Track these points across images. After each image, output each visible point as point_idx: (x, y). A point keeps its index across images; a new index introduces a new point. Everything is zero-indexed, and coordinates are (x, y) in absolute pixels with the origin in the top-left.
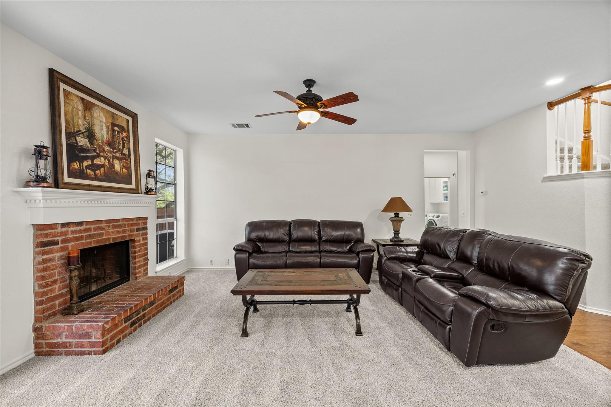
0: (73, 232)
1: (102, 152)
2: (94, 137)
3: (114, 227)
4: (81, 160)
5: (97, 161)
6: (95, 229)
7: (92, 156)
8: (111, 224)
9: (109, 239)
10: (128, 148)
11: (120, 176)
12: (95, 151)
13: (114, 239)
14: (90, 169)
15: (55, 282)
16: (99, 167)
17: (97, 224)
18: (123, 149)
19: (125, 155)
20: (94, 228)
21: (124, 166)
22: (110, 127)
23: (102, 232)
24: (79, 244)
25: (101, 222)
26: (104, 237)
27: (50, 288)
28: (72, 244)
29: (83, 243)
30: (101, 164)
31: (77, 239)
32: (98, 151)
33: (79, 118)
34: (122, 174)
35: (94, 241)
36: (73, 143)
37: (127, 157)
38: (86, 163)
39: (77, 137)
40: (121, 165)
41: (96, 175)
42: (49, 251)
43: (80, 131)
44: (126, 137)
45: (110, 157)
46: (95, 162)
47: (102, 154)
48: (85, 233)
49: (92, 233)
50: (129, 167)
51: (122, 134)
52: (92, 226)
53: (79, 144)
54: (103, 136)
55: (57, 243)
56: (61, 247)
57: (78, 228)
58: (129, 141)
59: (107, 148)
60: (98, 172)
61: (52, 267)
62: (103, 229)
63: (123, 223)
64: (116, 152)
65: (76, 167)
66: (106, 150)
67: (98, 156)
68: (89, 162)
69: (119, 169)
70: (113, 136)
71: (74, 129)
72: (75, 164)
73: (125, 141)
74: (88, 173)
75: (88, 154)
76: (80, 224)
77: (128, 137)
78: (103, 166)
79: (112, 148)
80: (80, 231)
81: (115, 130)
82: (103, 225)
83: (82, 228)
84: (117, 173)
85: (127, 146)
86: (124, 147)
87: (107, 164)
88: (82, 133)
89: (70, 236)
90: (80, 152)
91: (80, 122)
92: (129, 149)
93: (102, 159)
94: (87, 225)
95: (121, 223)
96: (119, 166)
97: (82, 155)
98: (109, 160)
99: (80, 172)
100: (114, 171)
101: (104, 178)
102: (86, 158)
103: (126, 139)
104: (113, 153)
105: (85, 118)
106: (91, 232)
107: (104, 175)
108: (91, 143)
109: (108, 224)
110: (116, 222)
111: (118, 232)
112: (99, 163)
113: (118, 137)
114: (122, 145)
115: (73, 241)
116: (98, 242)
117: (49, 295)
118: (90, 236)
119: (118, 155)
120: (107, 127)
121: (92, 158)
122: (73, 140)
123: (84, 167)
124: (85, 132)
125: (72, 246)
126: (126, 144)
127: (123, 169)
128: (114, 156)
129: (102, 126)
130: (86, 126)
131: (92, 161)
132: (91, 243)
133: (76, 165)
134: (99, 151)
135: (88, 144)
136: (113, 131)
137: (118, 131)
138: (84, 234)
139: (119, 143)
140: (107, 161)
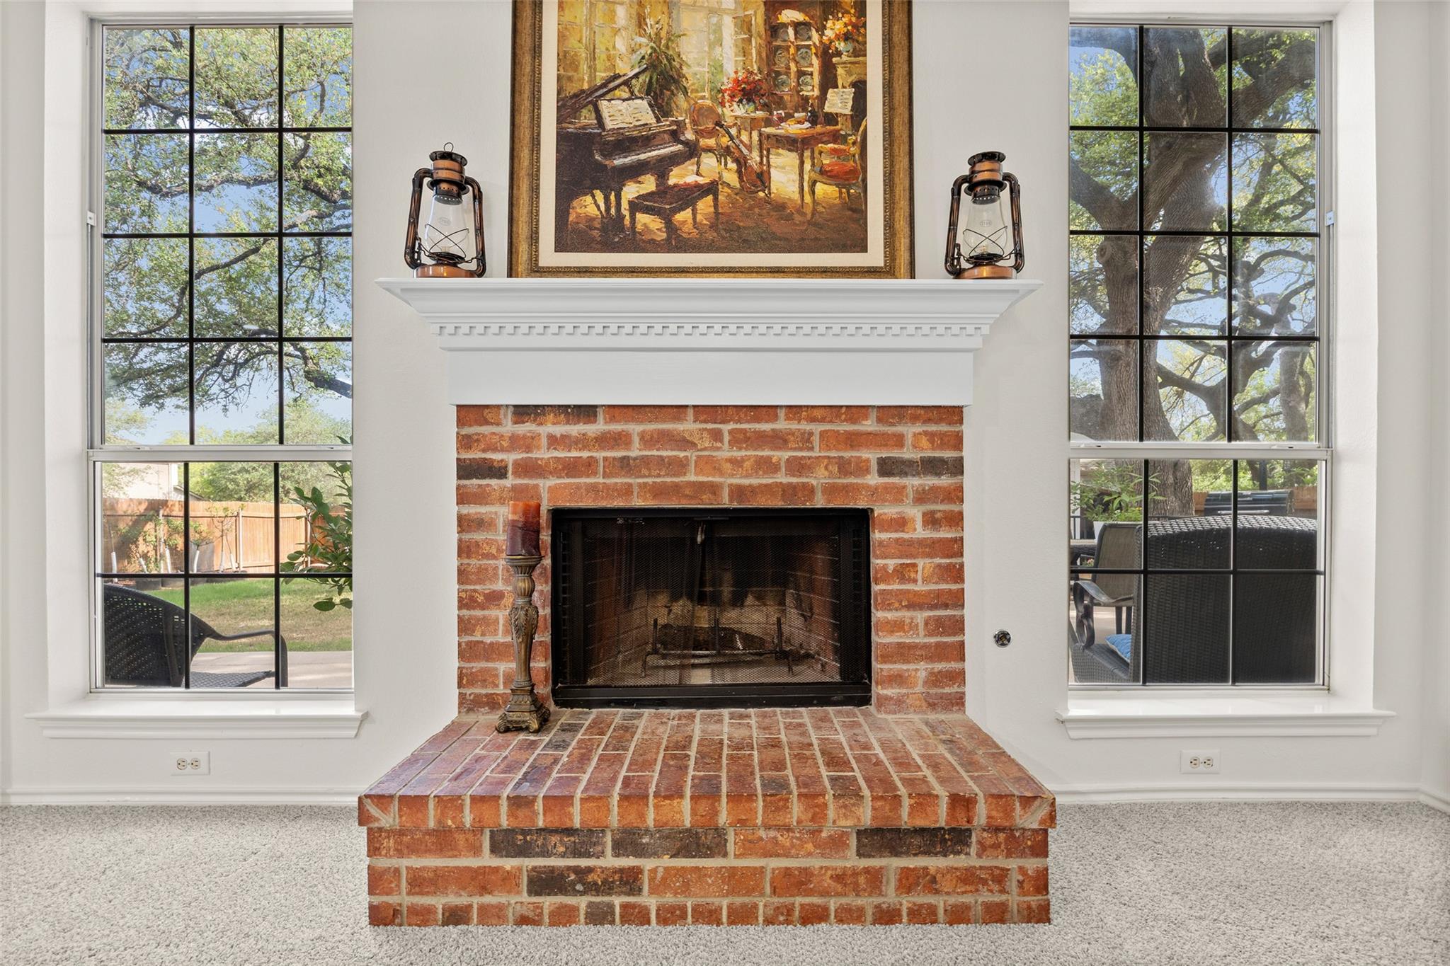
0: (553, 441)
1: (711, 133)
2: (677, 82)
3: (740, 439)
4: (613, 181)
5: (682, 176)
6: (649, 440)
7: (661, 159)
8: (726, 428)
9: (714, 489)
10: (854, 85)
11: (798, 218)
12: (675, 135)
13: (738, 491)
14: (648, 210)
15: (494, 598)
16: (689, 196)
17: (656, 419)
18: (823, 97)
19: (831, 119)
20: (642, 436)
21: (823, 172)
22: (758, 21)
23: (682, 454)
24: (578, 487)
25: (678, 411)
26: (692, 477)
27: (478, 613)
28: (552, 482)
29: (593, 488)
30: (701, 180)
31: (572, 468)
32: (689, 135)
33: (616, 32)
34: (808, 211)
35: (641, 486)
36: (584, 128)
37: (843, 127)
38: (631, 191)
39: (603, 104)
40: (807, 166)
41: (670, 227)
42: (475, 495)
43: (619, 76)
44: (847, 37)
45: (749, 148)
46: (671, 182)
47: (711, 142)
48: (602, 448)
49: (634, 453)
50: (853, 172)
51: (821, 29)
52: (635, 428)
53: (609, 124)
54: (718, 68)
55: (500, 472)
56: (514, 488)
57: (575, 429)
58: (860, 51)
59: (735, 111)
60: (684, 216)
61: (486, 549)
62: (684, 442)
63: (794, 426)
64: (781, 120)
65: (592, 210)
66: (729, 121)
67: (692, 151)
68: (648, 184)
69: (796, 188)
70: (772, 52)
71: (592, 77)
72: (589, 199)
73: (839, 54)
74: (639, 227)
75: (642, 157)
76: (586, 412)
77: (855, 36)
78: (711, 189)
79: (766, 107)
80: (582, 442)
81: (785, 26)
82: (688, 426)
83: (592, 429)
84: (780, 207)
85: (849, 73)
86: (829, 80)
87: (731, 178)
88: (626, 83)
89: (543, 454)
90: (608, 154)
91: (621, 45)
92: (860, 88)
93: (709, 161)
94: (613, 419)
95: (782, 425)
96: (797, 177)
97: (618, 162)
98: (741, 162)
99: (604, 229)
100: (767, 200)
101: (711, 235)
102: (634, 172)
103: (841, 46)
104: (768, 123)
105: (641, 21)
106: (628, 449)
107: (713, 226)
108: (661, 108)
109: (710, 426)
110: (757, 420)
111: (767, 466)
112: (691, 179)
113: (798, 48)
114: (816, 79)
115: (556, 473)
116: (658, 491)
117: (477, 637)
118: (625, 465)
119: (793, 128)
120: (744, 25)
121: (661, 168)
122: (586, 118)
123: (625, 205)
124: (636, 76)
125: (551, 490)
126: (840, 71)
127: (819, 187)
128: (769, 136)
129: (718, 29)
130: (646, 51)
131: (662, 176)
132: (628, 490)
133: (589, 206)
134: (696, 132)
135: (648, 117)
136: (774, 30)
137: (797, 25)
138: (600, 455)
139: (801, 74)
140: (733, 166)
